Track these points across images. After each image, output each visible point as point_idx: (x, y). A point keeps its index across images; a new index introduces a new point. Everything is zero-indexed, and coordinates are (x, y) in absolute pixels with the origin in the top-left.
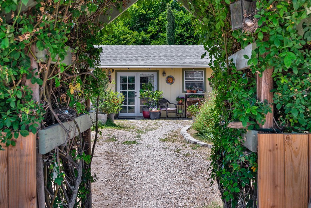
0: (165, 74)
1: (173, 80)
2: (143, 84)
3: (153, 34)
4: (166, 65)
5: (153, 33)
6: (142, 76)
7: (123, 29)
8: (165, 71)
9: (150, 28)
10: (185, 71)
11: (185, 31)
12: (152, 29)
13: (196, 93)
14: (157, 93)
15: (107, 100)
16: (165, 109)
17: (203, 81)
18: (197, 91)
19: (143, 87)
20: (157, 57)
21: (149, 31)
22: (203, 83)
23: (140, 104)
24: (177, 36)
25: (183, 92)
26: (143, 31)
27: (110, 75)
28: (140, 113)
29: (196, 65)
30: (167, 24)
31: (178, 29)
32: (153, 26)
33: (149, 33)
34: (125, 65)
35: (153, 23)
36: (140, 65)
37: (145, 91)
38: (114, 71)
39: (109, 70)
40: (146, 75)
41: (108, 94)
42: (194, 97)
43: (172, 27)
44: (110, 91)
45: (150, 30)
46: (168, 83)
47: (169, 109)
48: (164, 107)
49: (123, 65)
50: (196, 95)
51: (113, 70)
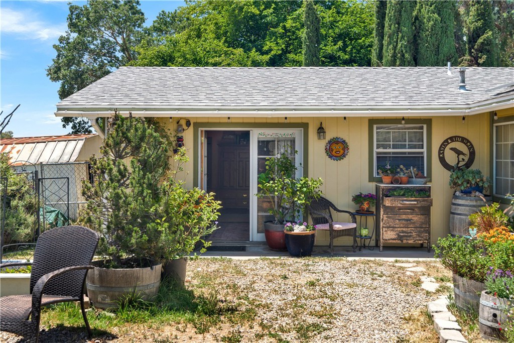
0: (324, 132)
1: (344, 149)
2: (268, 160)
3: (275, 55)
4: (331, 110)
5: (273, 53)
6: (263, 138)
7: (213, 45)
8: (323, 126)
9: (268, 44)
10: (375, 126)
11: (340, 49)
12: (273, 45)
13: (408, 183)
14: (305, 185)
15: (161, 218)
16: (326, 227)
17: (422, 153)
18: (411, 179)
19: (267, 167)
20: (302, 90)
21: (266, 48)
22: (423, 157)
23: (258, 211)
24: (323, 59)
25: (370, 181)
26: (254, 50)
27: (180, 135)
28: (258, 233)
29: (411, 109)
30: (303, 34)
31: (325, 45)
32: (275, 40)
33: (267, 53)
34: (219, 110)
35: (274, 34)
36: (258, 110)
37: (273, 179)
38: (190, 124)
39: (178, 123)
40: (274, 136)
41: (165, 195)
42: (403, 195)
43: (315, 40)
44: (171, 185)
45: (268, 47)
46: (330, 157)
47: (337, 227)
48: (324, 221)
49: (215, 110)
50: (408, 188)
51: (188, 123)
